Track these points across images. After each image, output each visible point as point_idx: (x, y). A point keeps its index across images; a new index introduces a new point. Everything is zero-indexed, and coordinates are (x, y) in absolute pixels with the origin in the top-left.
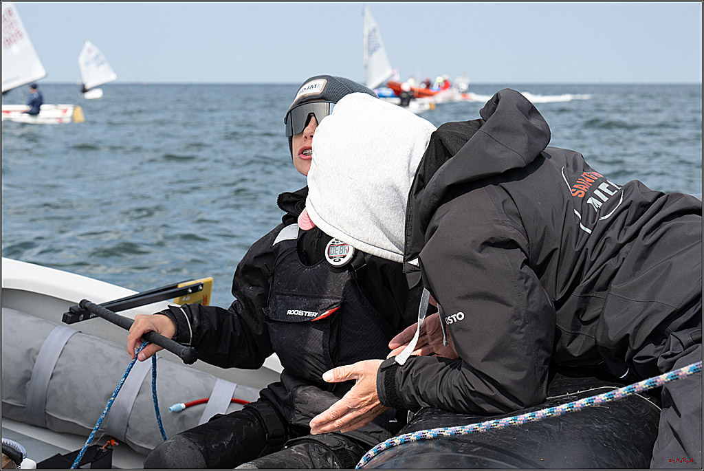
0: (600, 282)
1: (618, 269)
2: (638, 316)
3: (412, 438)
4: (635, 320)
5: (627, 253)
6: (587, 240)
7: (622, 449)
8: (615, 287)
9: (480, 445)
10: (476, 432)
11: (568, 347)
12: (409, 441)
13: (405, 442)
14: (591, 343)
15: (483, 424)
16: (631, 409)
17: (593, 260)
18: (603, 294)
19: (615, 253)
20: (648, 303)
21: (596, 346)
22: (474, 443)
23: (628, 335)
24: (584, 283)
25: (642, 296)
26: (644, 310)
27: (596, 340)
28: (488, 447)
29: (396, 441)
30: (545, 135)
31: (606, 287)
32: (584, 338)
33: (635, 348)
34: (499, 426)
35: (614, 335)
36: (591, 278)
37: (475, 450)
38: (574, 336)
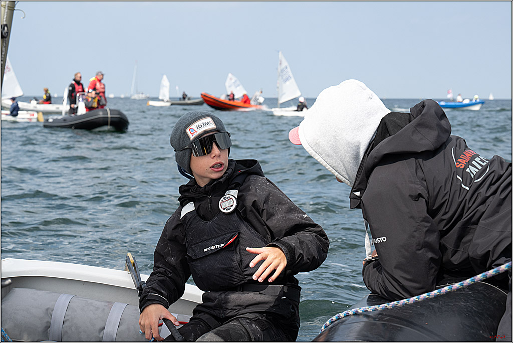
0: (474, 219)
1: (484, 212)
2: (496, 240)
3: (350, 313)
4: (494, 242)
5: (491, 202)
6: (466, 195)
7: (478, 317)
8: (483, 222)
9: (389, 316)
10: (386, 309)
11: (451, 259)
12: (348, 315)
13: (347, 316)
14: (465, 256)
15: (390, 304)
16: (486, 294)
17: (470, 206)
18: (474, 226)
19: (483, 202)
20: (502, 232)
21: (468, 258)
22: (386, 315)
23: (490, 251)
24: (463, 220)
25: (499, 228)
26: (500, 236)
27: (468, 254)
28: (394, 317)
29: (341, 315)
30: (448, 131)
31: (477, 223)
32: (461, 253)
33: (493, 259)
34: (399, 304)
35: (480, 252)
36: (468, 217)
37: (386, 319)
38: (455, 252)
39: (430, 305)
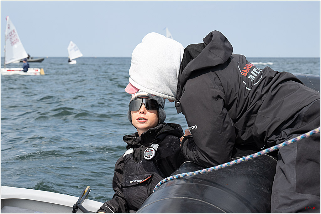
0: (254, 110)
1: (261, 105)
3: (175, 177)
5: (265, 98)
6: (249, 93)
7: (260, 178)
8: (260, 112)
9: (201, 179)
10: (199, 174)
11: (241, 137)
12: (173, 179)
14: (250, 135)
15: (202, 170)
16: (264, 162)
17: (251, 101)
18: (255, 115)
19: (260, 98)
20: (273, 118)
21: (252, 136)
23: (265, 131)
24: (248, 111)
25: (271, 115)
26: (271, 121)
27: (252, 134)
28: (205, 180)
29: (168, 179)
30: (231, 50)
31: (256, 112)
32: (247, 133)
33: (268, 137)
34: (208, 171)
35: (259, 132)
36: (251, 109)
38: (243, 133)
39: (228, 171)
